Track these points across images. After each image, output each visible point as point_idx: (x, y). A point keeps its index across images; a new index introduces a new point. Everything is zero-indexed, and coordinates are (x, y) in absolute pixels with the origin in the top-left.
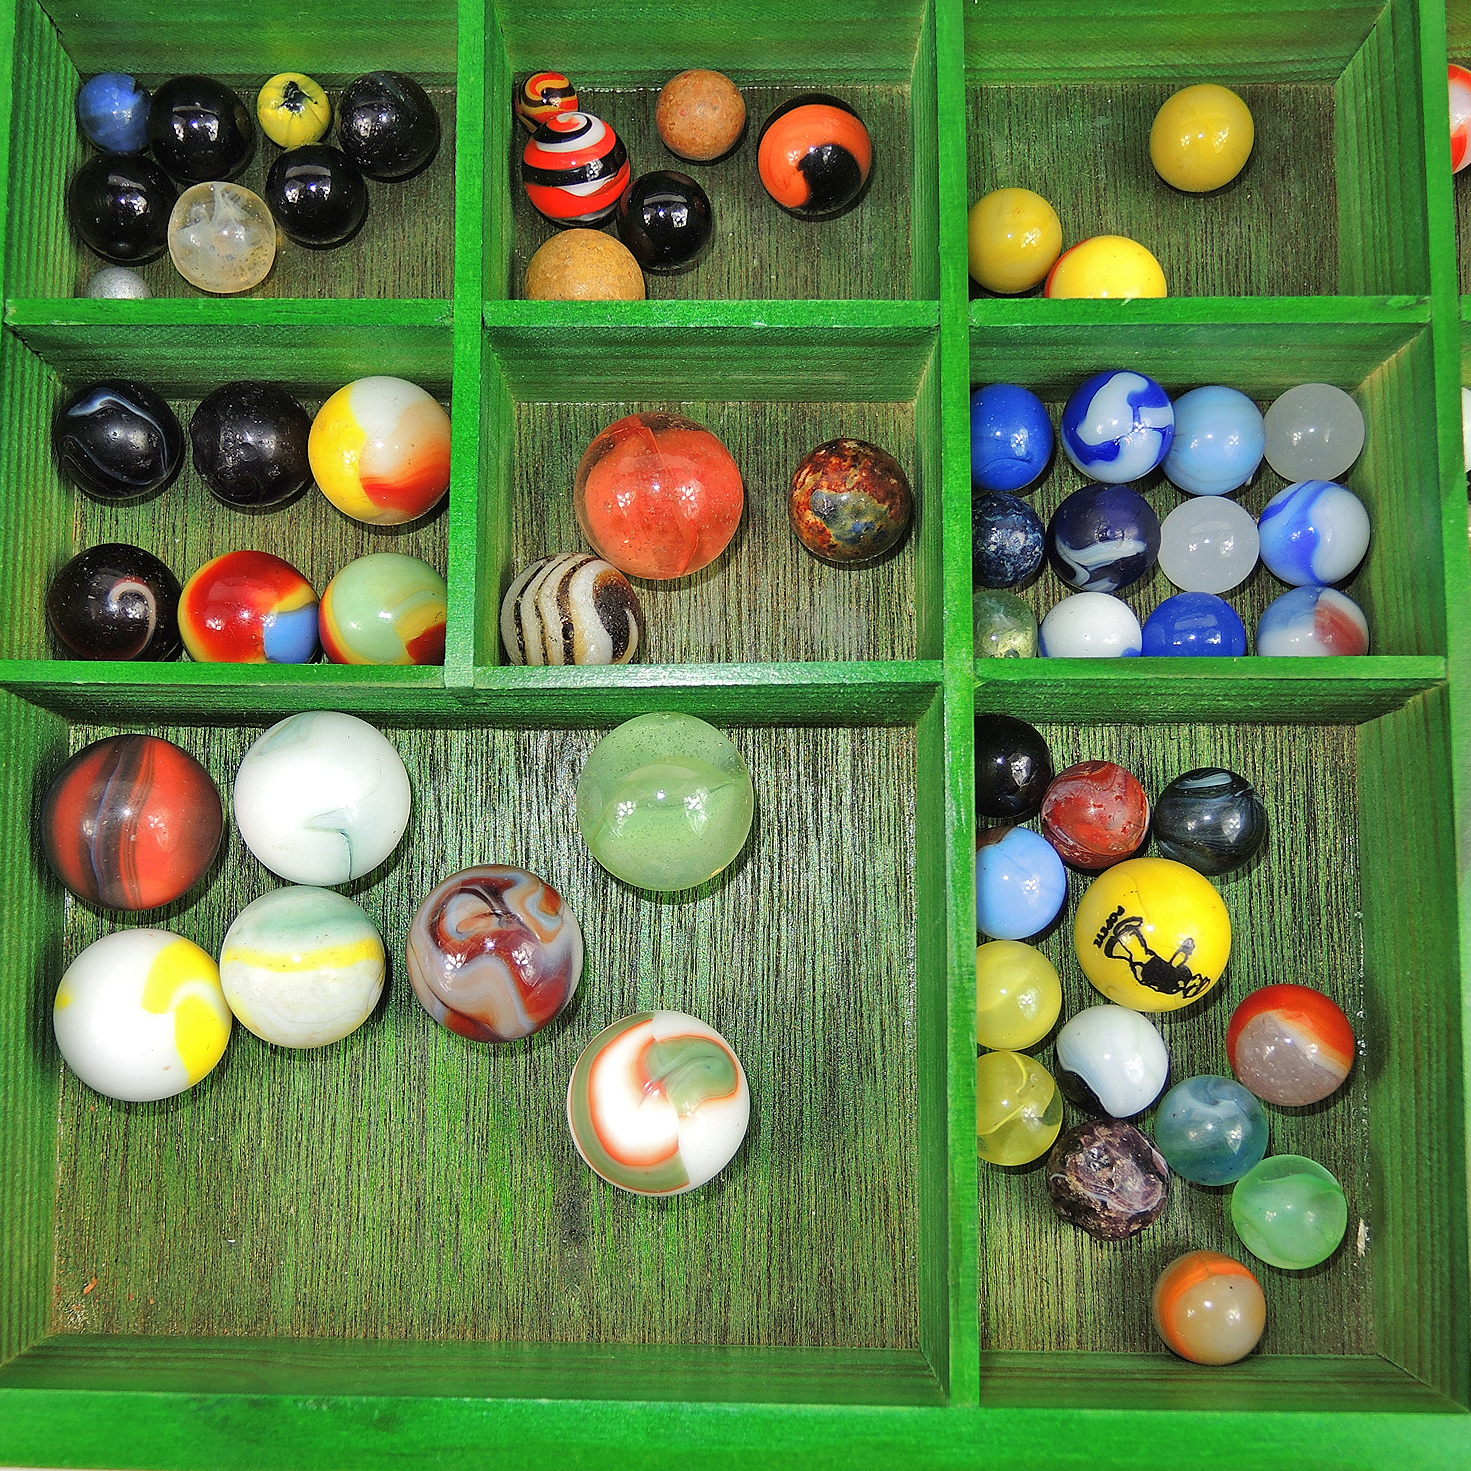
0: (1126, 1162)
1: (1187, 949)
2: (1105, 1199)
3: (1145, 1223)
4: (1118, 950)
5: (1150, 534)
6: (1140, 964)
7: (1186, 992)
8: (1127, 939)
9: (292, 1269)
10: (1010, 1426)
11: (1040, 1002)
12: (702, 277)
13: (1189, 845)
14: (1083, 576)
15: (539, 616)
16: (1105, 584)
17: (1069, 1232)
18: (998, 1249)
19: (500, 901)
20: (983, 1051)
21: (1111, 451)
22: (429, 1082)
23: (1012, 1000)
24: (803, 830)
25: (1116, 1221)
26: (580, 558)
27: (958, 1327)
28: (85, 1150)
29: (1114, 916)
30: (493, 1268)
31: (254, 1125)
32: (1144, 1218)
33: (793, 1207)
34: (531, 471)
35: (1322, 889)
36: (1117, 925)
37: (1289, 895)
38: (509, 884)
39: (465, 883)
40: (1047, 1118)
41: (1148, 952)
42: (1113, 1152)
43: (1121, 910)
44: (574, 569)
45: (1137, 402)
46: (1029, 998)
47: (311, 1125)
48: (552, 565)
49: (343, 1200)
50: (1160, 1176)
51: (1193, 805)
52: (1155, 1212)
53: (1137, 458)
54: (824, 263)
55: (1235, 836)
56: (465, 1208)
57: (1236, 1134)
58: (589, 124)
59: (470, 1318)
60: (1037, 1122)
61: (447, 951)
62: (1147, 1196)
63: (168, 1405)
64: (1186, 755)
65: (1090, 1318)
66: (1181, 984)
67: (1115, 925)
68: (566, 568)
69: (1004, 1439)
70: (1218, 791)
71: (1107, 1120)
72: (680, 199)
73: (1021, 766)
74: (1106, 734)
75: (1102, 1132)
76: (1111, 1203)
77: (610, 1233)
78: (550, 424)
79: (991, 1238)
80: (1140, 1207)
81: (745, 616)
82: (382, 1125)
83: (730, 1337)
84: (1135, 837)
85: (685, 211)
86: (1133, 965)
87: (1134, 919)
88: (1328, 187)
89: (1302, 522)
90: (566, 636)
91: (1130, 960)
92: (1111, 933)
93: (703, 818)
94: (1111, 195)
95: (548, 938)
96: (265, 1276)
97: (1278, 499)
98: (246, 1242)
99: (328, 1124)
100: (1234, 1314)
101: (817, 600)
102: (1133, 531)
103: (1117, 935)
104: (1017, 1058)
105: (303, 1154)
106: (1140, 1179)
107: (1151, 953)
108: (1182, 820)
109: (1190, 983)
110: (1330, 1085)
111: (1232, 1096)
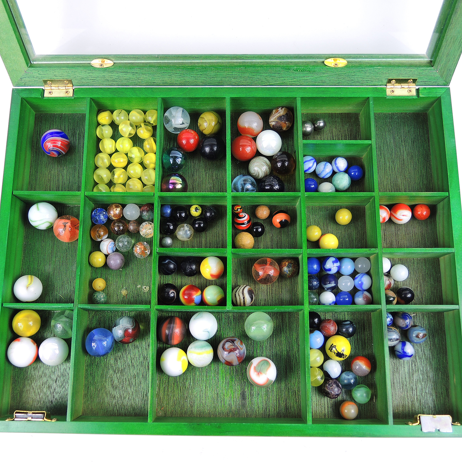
0: (335, 386)
1: (343, 351)
3: (338, 396)
4: (332, 351)
5: (337, 283)
7: (343, 357)
8: (334, 349)
9: (196, 405)
10: (317, 427)
11: (320, 359)
12: (263, 237)
13: (343, 333)
14: (326, 289)
15: (239, 296)
16: (329, 290)
17: (326, 397)
18: (314, 401)
19: (234, 343)
20: (311, 367)
21: (330, 270)
22: (219, 373)
23: (315, 359)
24: (281, 330)
25: (333, 395)
26: (245, 286)
27: (308, 411)
28: (161, 385)
30: (230, 405)
31: (190, 381)
32: (338, 395)
33: (280, 394)
34: (235, 270)
35: (366, 340)
36: (332, 347)
38: (235, 340)
39: (228, 340)
40: (322, 379)
41: (337, 351)
42: (332, 384)
43: (333, 344)
44: (244, 288)
45: (334, 262)
46: (318, 358)
47: (199, 380)
48: (240, 287)
49: (205, 393)
50: (340, 388)
51: (344, 326)
52: (340, 394)
53: (334, 270)
54: (283, 235)
55: (351, 331)
56: (225, 394)
57: (352, 381)
58: (245, 216)
59: (226, 413)
60: (320, 379)
61: (225, 351)
62: (338, 391)
63: (184, 425)
64: (343, 317)
65: (330, 412)
66: (342, 356)
68: (243, 288)
69: (316, 429)
70: (348, 324)
71: (332, 379)
72: (260, 227)
73: (316, 320)
74: (330, 314)
75: (331, 381)
76: (332, 392)
77: (250, 399)
78: (238, 262)
80: (337, 393)
81: (270, 294)
82: (211, 380)
83: (270, 416)
84: (335, 332)
85: (261, 229)
86: (335, 353)
87: (335, 346)
88: (365, 223)
89: (360, 280)
90: (244, 299)
91: (334, 352)
92: (331, 348)
93: (266, 329)
94: (329, 224)
95: (241, 349)
96: (192, 407)
97: (357, 276)
98: (189, 401)
99: (202, 380)
100: (353, 411)
101: (282, 292)
102: (333, 282)
103: (332, 348)
104: (316, 368)
105: (198, 385)
106: (337, 388)
107: (338, 351)
108: (343, 329)
109: (344, 356)
110: (367, 373)
111: (352, 375)
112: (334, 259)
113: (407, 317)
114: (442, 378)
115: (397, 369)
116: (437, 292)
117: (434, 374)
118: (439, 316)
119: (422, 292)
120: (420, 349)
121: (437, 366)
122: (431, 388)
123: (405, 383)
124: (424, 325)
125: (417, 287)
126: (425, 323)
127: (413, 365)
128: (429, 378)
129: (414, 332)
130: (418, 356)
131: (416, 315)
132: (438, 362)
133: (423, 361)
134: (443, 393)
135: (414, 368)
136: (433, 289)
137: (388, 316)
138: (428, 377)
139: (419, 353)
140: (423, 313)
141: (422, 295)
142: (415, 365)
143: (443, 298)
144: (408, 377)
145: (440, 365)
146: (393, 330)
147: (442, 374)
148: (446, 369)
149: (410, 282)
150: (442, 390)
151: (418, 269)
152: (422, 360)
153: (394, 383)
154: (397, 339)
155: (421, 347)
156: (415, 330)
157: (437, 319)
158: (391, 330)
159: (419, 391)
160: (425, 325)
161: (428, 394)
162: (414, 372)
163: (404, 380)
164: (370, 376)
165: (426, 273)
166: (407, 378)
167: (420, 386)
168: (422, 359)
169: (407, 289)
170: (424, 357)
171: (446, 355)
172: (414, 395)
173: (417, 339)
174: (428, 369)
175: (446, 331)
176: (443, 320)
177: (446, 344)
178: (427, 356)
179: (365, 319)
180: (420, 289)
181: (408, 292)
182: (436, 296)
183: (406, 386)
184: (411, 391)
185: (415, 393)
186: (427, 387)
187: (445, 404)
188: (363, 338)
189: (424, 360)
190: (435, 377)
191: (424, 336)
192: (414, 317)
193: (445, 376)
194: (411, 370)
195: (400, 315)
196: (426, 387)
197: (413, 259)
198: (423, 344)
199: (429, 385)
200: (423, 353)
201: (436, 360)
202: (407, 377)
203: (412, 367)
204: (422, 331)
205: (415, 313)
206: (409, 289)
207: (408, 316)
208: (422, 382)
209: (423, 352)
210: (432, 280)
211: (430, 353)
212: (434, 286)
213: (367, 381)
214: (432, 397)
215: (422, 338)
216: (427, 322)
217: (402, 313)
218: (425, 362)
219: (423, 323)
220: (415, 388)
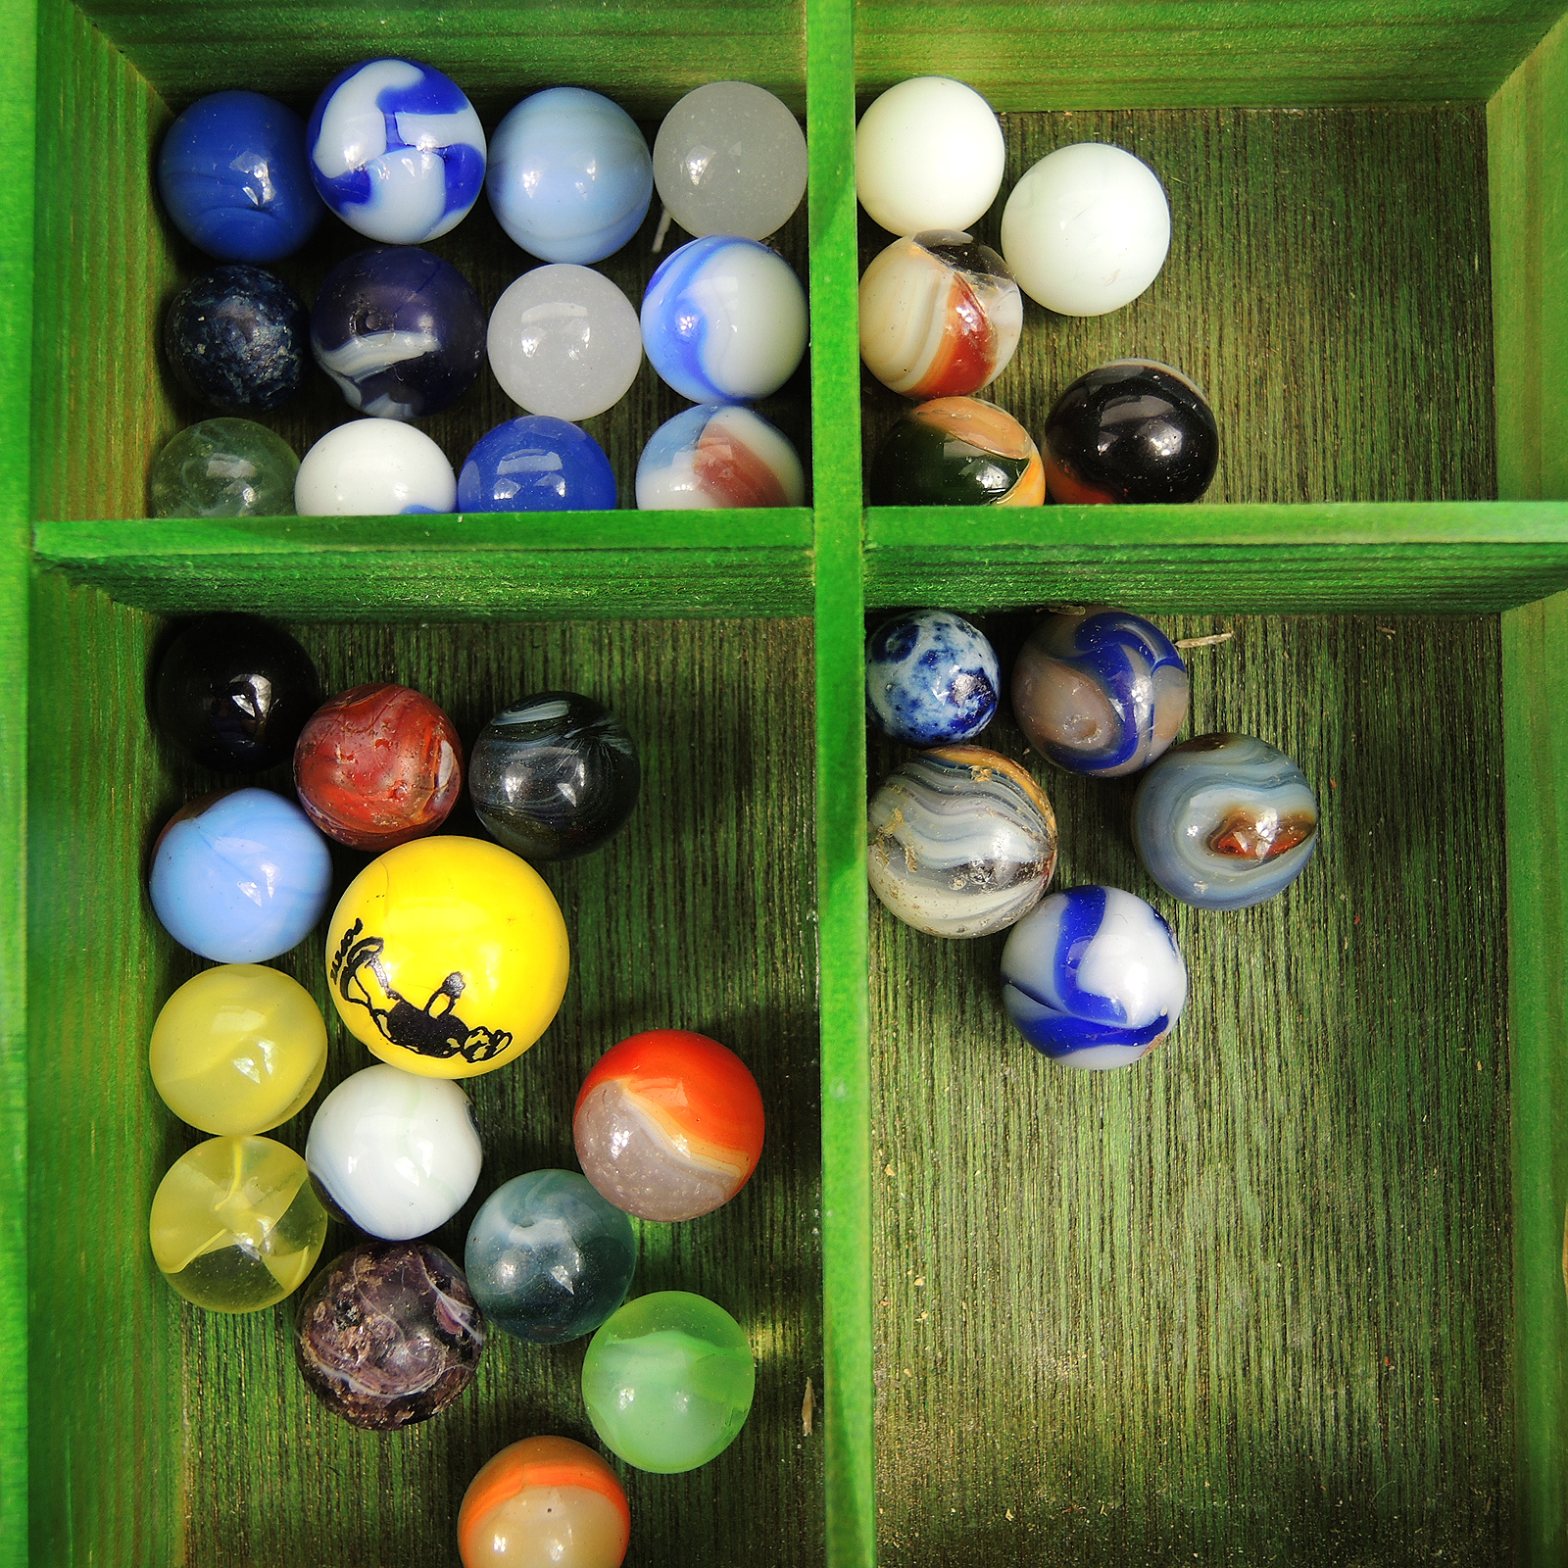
0: (381, 1319)
2: (346, 1377)
4: (354, 989)
6: (382, 1012)
7: (469, 1054)
8: (364, 973)
13: (504, 813)
14: (353, 392)
18: (264, 1423)
25: (367, 1409)
29: (351, 933)
36: (353, 949)
37: (709, 887)
41: (394, 993)
42: (365, 1302)
43: (359, 925)
66: (453, 1043)
67: (350, 948)
75: (362, 1267)
76: (355, 1384)
79: (254, 1407)
84: (428, 802)
86: (374, 1013)
87: (371, 941)
91: (369, 1005)
107: (398, 997)
108: (498, 774)
109: (470, 1041)
110: (715, 1196)
111: (560, 1211)
112: (401, 76)
113: (1130, 654)
114: (1447, 1217)
115: (1035, 1136)
116: (1446, 428)
117: (1377, 1179)
118: (1457, 651)
119: (1300, 427)
120: (1257, 960)
121: (1412, 1114)
122: (1335, 1310)
123: (1100, 1263)
124: (1303, 735)
125: (1262, 380)
126: (1314, 713)
127: (1187, 1098)
128: (1324, 1220)
129: (1194, 802)
130: (1231, 1021)
131: (1239, 643)
132: (1424, 1071)
133: (1283, 1063)
134: (1446, 1350)
135: (1190, 1127)
136: (1410, 394)
137: (940, 646)
138: (1314, 1209)
139: (1245, 992)
140: (1303, 626)
141: (1302, 455)
142: (1203, 1105)
143: (1500, 475)
144: (1131, 1211)
145: (1433, 1102)
146: (982, 779)
147: (1454, 1186)
148: (1492, 1138)
149: (1192, 331)
150: (1444, 1330)
151: (1280, 208)
152: (1272, 1060)
153: (995, 1265)
154: (1021, 865)
155: (1268, 942)
156: (1205, 782)
157: (1431, 677)
158: (958, 784)
159: (1223, 1338)
160: (1314, 731)
161: (1307, 1367)
162: (1192, 1169)
163: (1096, 1238)
164: (779, 1199)
165: (1356, 243)
166: (1121, 1224)
167: (1238, 1294)
168: (1273, 1047)
169: (1144, 383)
170: (1287, 1033)
171: (1500, 1007)
172: (1174, 1378)
173: (1220, 867)
174: (1325, 1137)
175: (1509, 791)
176: (1491, 691)
177: (1503, 910)
178: (1316, 1015)
179: (760, 685)
180: (1286, 396)
181: (1151, 406)
182: (1435, 464)
183: (1110, 1289)
184: (1153, 1341)
185: (1192, 1350)
186: (1305, 1300)
187: (1457, 1455)
188: (732, 863)
189: (1290, 1052)
190: (1380, 1217)
191: (1292, 833)
192: (1214, 662)
193: (1474, 1202)
194: (1159, 1150)
195: (1064, 635)
196: (1296, 1300)
197: (1240, 117)
198: (1287, 910)
199: (1319, 1280)
200: (1283, 998)
201: (1398, 1052)
202: (1120, 1211)
203: (1173, 1119)
204: (1270, 784)
205: (1228, 625)
206: (1161, 373)
207: (1135, 642)
208: (1258, 1252)
209: (1282, 987)
210: (1402, 312)
211: (1351, 991)
212: (1421, 364)
213: (747, 1246)
214: (1342, 1392)
215: (1271, 856)
216: (1332, 709)
217: (1082, 611)
218: (1298, 1074)
219: (1302, 713)
220: (1192, 1315)
